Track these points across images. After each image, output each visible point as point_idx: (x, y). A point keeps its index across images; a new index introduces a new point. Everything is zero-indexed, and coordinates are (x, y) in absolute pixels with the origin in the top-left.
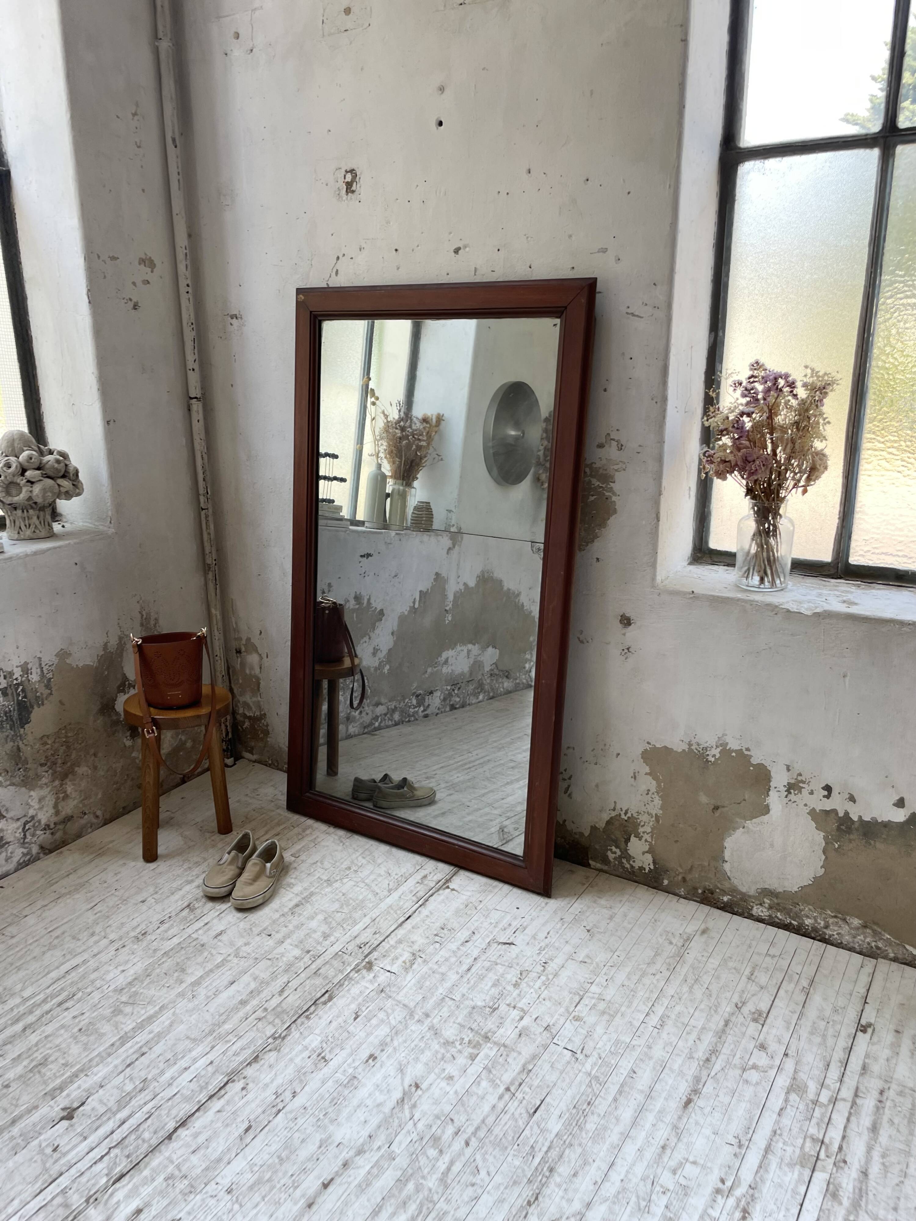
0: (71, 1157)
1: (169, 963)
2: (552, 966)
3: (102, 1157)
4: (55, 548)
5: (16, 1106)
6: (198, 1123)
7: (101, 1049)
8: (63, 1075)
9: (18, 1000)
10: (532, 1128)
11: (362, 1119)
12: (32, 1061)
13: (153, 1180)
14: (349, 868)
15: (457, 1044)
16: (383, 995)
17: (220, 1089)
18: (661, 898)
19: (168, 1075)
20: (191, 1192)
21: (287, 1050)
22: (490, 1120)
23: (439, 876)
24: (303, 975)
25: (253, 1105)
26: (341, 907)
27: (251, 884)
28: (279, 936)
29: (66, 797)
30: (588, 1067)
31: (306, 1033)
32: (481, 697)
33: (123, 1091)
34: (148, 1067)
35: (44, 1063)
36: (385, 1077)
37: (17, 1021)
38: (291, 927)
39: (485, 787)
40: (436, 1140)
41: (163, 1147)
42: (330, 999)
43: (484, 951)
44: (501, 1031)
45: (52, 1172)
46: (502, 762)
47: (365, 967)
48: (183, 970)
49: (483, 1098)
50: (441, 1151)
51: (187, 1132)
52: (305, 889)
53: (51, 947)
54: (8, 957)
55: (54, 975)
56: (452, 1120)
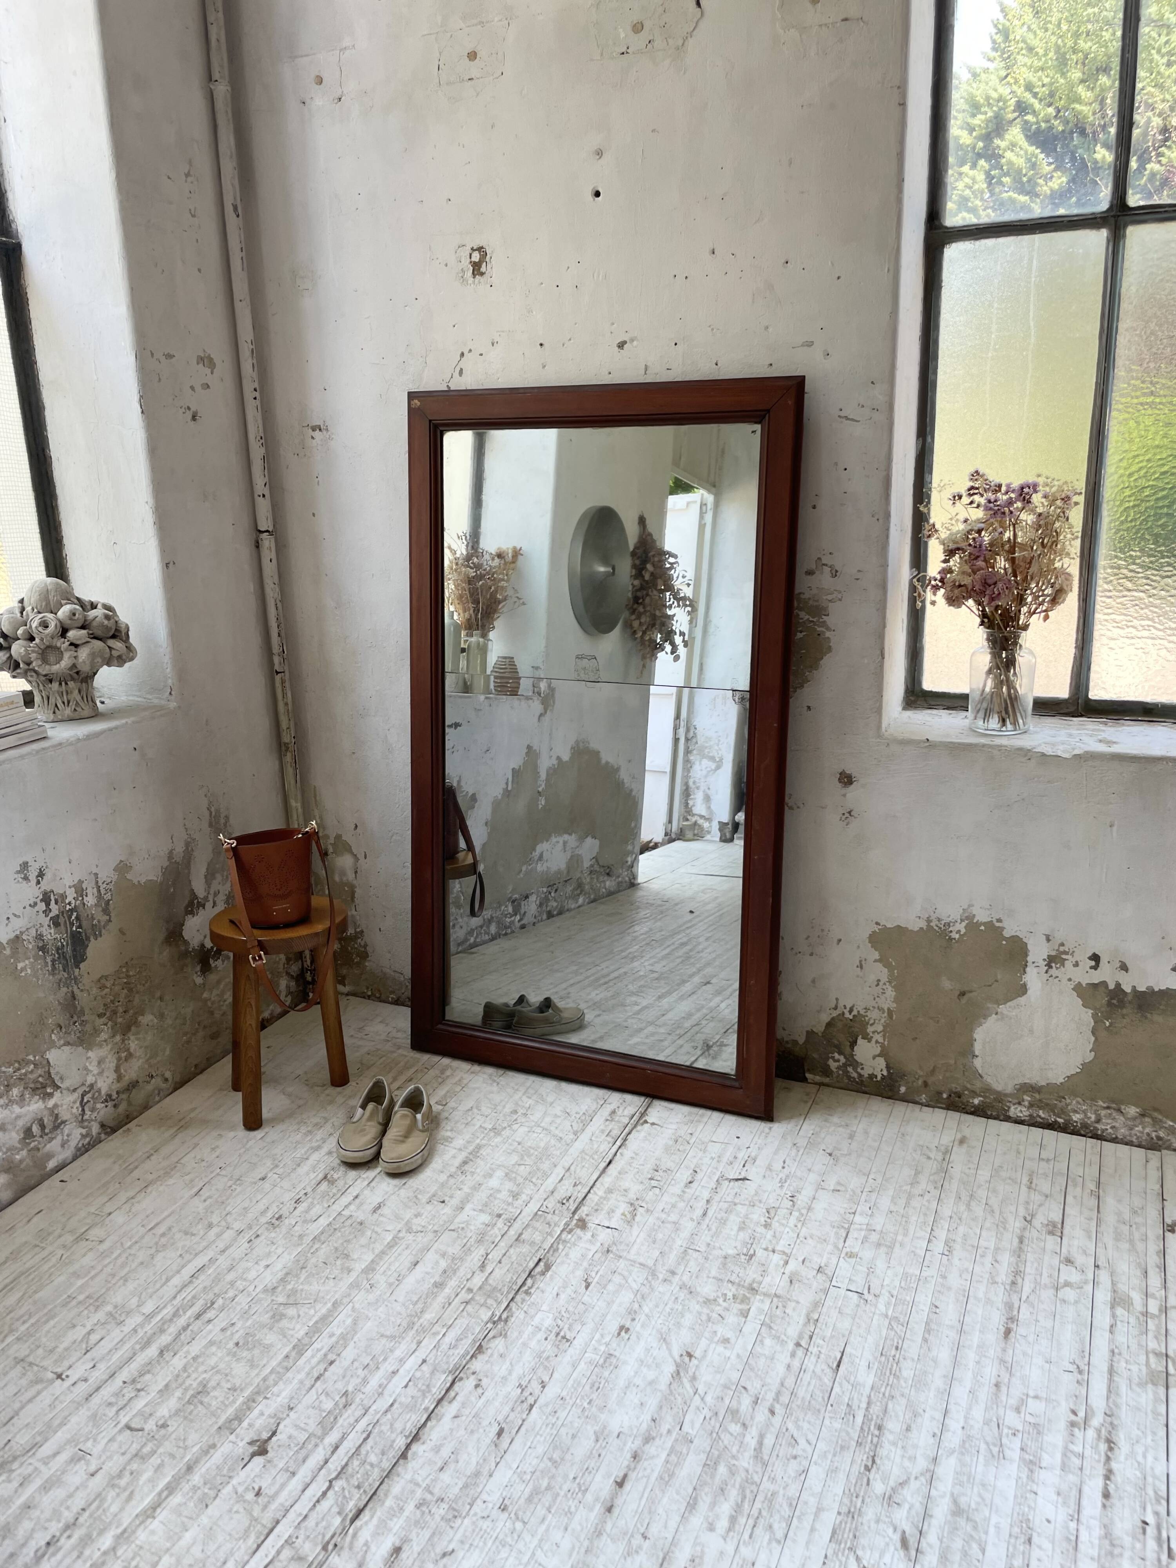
0: (284, 1498)
1: (324, 1251)
2: (802, 1199)
3: (324, 1494)
4: (110, 730)
5: (186, 1448)
6: (435, 1433)
7: (274, 1363)
8: (234, 1402)
9: (137, 1319)
10: (841, 1384)
11: (636, 1401)
12: (186, 1390)
13: (402, 1509)
14: (515, 1112)
15: (721, 1301)
16: (611, 1255)
17: (448, 1390)
18: (900, 1108)
19: (374, 1382)
20: (455, 1517)
21: (515, 1334)
22: (790, 1382)
23: (630, 1110)
24: (502, 1244)
25: (497, 1404)
26: (522, 1159)
27: (403, 1142)
28: (455, 1202)
29: (130, 1055)
30: (882, 1307)
31: (532, 1312)
32: (581, 900)
33: (321, 1410)
34: (344, 1377)
35: (203, 1390)
36: (648, 1350)
37: (147, 1344)
38: (466, 1189)
39: (636, 1004)
40: (733, 1413)
41: (400, 1469)
42: (548, 1267)
43: (715, 1190)
44: (767, 1280)
45: (264, 1522)
46: (642, 973)
47: (577, 1226)
48: (347, 1256)
49: (772, 1359)
50: (744, 1425)
51: (423, 1447)
52: (468, 1142)
53: (159, 1248)
54: (106, 1266)
55: (176, 1281)
56: (745, 1388)
